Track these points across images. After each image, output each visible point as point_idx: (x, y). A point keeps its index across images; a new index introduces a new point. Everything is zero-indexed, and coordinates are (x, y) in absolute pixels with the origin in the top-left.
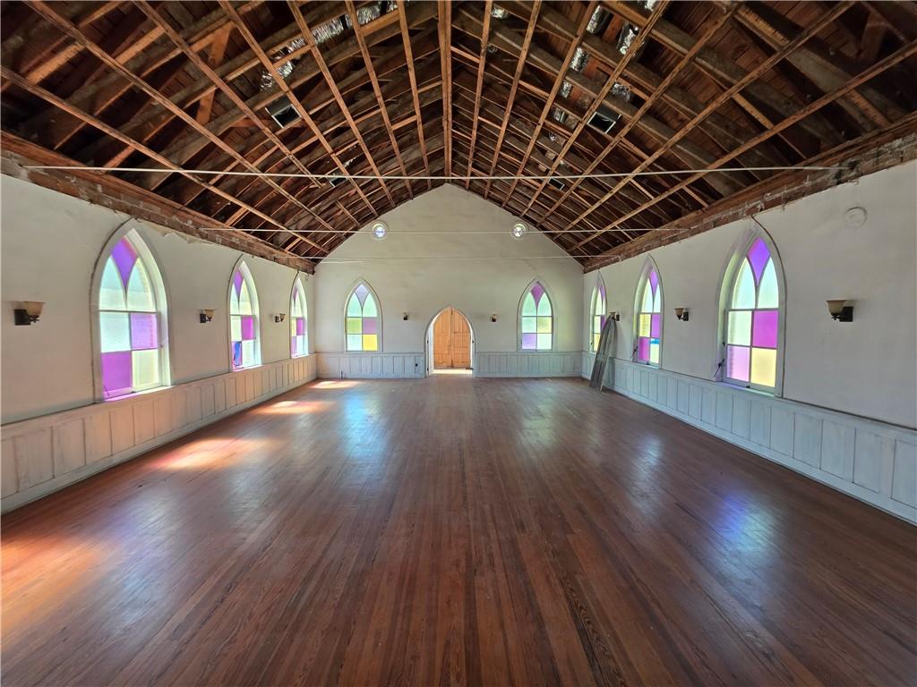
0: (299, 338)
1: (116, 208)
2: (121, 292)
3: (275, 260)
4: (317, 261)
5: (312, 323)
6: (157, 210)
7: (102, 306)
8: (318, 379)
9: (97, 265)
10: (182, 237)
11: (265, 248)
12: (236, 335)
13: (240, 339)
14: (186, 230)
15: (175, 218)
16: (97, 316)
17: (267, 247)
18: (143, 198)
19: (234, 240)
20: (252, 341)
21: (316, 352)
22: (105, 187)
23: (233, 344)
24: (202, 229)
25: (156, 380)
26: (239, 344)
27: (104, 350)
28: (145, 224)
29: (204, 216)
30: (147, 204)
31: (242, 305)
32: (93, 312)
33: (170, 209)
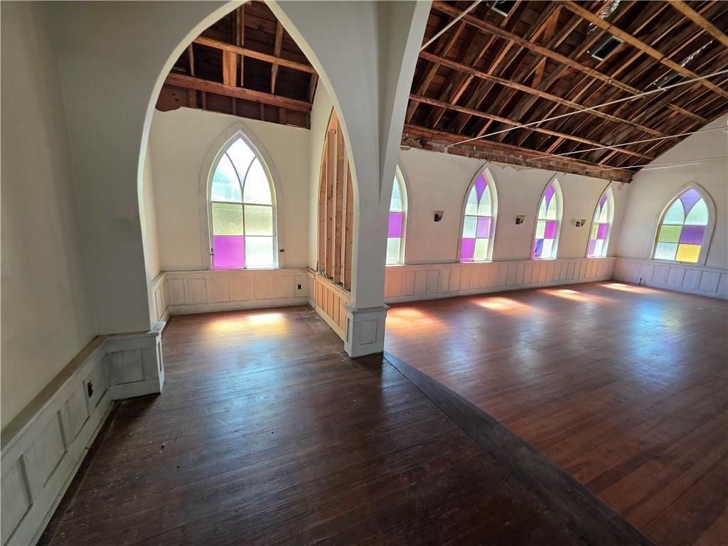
0: (600, 242)
1: (480, 158)
2: (476, 205)
3: (587, 174)
4: (636, 170)
5: (617, 230)
6: (502, 153)
7: (467, 213)
8: (613, 280)
9: (468, 191)
10: (514, 167)
11: (578, 165)
12: (540, 234)
13: (542, 237)
14: (517, 163)
15: (512, 156)
16: (464, 218)
17: (581, 164)
18: (495, 148)
19: (551, 163)
20: (552, 240)
21: (615, 256)
22: (477, 146)
23: (536, 241)
24: (528, 160)
25: (485, 256)
26: (541, 241)
27: (464, 236)
28: (494, 164)
29: (531, 151)
30: (497, 151)
31: (549, 212)
32: (462, 216)
33: (509, 151)
